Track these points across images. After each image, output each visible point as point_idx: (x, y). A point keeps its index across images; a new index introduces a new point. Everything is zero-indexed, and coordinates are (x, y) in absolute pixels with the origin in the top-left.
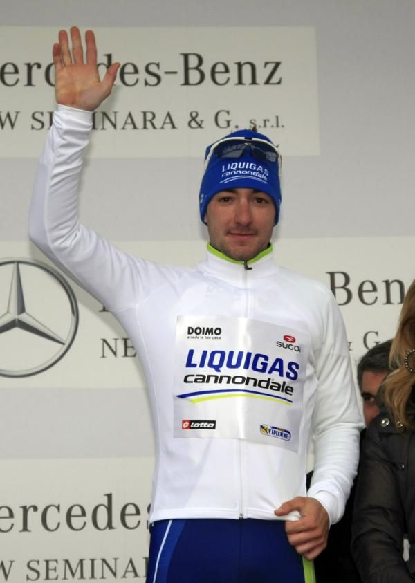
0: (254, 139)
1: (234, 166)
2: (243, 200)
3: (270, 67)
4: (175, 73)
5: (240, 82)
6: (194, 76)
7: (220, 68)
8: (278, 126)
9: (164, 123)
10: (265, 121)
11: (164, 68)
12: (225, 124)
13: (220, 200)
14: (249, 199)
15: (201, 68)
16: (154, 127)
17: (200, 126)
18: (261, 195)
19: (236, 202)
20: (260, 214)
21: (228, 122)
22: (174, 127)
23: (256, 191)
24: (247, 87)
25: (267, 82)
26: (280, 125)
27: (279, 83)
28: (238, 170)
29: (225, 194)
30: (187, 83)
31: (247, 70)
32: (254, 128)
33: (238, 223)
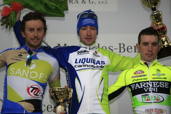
0: (90, 13)
1: (86, 20)
2: (89, 29)
8: (106, 3)
9: (75, 2)
10: (103, 2)
12: (92, 3)
13: (82, 29)
14: (90, 29)
16: (72, 3)
17: (85, 3)
18: (93, 27)
19: (87, 29)
20: (93, 32)
21: (93, 2)
22: (78, 3)
23: (92, 26)
26: (107, 3)
28: (87, 21)
29: (84, 28)
32: (90, 10)
33: (88, 35)
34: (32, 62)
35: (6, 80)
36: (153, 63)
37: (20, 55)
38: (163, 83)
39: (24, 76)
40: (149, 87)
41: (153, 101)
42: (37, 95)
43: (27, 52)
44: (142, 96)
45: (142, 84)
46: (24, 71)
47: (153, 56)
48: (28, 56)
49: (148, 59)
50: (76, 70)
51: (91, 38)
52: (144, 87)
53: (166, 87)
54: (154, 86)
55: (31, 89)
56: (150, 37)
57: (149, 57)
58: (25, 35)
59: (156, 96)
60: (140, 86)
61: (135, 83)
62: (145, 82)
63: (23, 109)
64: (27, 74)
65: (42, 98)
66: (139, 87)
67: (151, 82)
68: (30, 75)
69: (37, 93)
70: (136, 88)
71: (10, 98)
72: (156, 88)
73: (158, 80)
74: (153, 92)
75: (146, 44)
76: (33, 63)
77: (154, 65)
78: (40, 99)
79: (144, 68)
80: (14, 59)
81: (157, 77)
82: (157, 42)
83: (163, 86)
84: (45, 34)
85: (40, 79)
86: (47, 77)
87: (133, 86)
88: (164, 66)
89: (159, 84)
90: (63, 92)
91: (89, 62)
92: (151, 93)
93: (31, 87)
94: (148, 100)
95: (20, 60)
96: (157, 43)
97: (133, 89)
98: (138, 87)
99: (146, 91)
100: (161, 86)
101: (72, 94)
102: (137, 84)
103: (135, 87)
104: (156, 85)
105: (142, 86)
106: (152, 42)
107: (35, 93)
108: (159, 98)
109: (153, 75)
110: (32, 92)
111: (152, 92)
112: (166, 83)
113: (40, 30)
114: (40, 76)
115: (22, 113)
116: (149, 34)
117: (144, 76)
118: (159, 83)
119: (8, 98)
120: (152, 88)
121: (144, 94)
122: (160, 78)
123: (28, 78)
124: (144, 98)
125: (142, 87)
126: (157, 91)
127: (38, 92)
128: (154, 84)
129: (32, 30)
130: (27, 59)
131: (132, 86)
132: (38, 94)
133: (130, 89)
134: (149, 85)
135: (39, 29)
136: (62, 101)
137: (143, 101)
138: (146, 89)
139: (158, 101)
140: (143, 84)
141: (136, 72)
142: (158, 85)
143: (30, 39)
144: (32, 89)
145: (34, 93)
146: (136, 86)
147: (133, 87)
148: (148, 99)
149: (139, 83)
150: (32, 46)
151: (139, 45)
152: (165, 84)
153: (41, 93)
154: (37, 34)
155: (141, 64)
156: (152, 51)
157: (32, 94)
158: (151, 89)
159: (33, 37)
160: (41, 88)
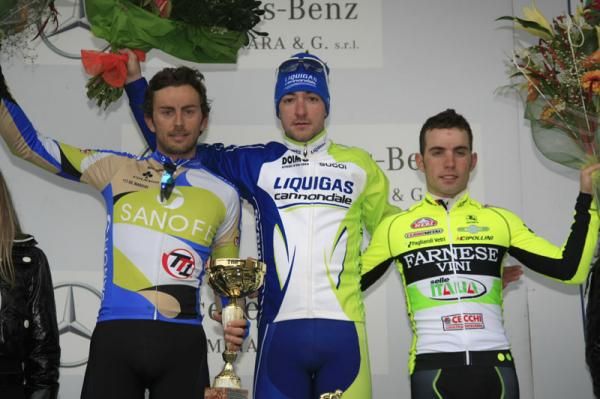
0: (306, 58)
1: (292, 77)
2: (301, 99)
3: (350, 7)
4: (284, 10)
5: (329, 17)
6: (298, 13)
7: (315, 7)
8: (354, 47)
9: (277, 45)
10: (348, 46)
11: (277, 7)
12: (318, 46)
15: (303, 7)
16: (270, 47)
19: (296, 101)
21: (320, 45)
22: (283, 47)
24: (334, 20)
25: (348, 17)
26: (356, 46)
27: (356, 18)
28: (296, 79)
29: (288, 97)
30: (292, 17)
31: (333, 9)
32: (307, 52)
33: (298, 116)
34: (175, 190)
35: (109, 235)
36: (460, 201)
37: (148, 174)
38: (484, 249)
39: (156, 227)
40: (450, 260)
41: (459, 295)
42: (188, 275)
43: (162, 167)
44: (432, 282)
45: (433, 253)
46: (154, 212)
47: (458, 180)
48: (166, 178)
49: (446, 188)
50: (278, 206)
51: (306, 122)
52: (437, 261)
53: (491, 259)
54: (463, 258)
55: (172, 259)
56: (449, 134)
57: (449, 183)
58: (155, 126)
59: (468, 282)
60: (427, 259)
61: (415, 252)
62: (439, 247)
63: (151, 308)
64: (161, 220)
65: (198, 283)
66: (425, 261)
67: (455, 249)
68: (170, 224)
69: (187, 270)
70: (417, 264)
71: (119, 280)
72: (468, 263)
73: (471, 242)
74: (460, 272)
75: (439, 151)
76: (177, 195)
77: (460, 205)
78: (195, 285)
79: (437, 212)
80: (131, 182)
81: (468, 234)
82: (466, 144)
83: (483, 256)
84: (206, 122)
85: (193, 233)
86: (211, 230)
87: (409, 258)
88: (486, 206)
89: (474, 252)
90: (241, 270)
91: (309, 188)
92: (455, 274)
93: (173, 254)
94: (446, 293)
95: (146, 187)
96: (465, 148)
97: (409, 267)
98: (422, 261)
99: (443, 270)
100: (478, 257)
101: (265, 276)
102: (419, 254)
103: (414, 260)
104: (466, 256)
105: (433, 258)
106: (452, 146)
107: (183, 270)
108: (475, 288)
109: (460, 229)
110: (173, 265)
111: (458, 272)
112: (491, 249)
113: (189, 112)
114: (195, 228)
115: (149, 318)
116: (445, 127)
117: (437, 232)
118: (474, 249)
119: (115, 282)
120: (457, 263)
121: (438, 278)
122: (477, 238)
123: (163, 231)
124: (436, 289)
125: (431, 260)
126: (469, 269)
127: (189, 266)
128: (462, 253)
129: (169, 110)
130: (163, 184)
131: (406, 257)
132: (189, 272)
133: (400, 266)
134: (448, 256)
135: (186, 109)
136: (236, 293)
137: (434, 294)
138: (442, 265)
139: (472, 295)
140: (436, 253)
141: (417, 222)
142: (471, 255)
143: (165, 136)
144: (175, 258)
145: (179, 269)
146: (418, 259)
147: (408, 262)
148: (448, 290)
149: (423, 251)
150: (171, 152)
151: (421, 156)
152: (488, 253)
153: (198, 271)
154: (182, 119)
155: (428, 202)
156: (453, 168)
157: (174, 270)
158: (453, 266)
159: (172, 128)
160: (197, 258)
